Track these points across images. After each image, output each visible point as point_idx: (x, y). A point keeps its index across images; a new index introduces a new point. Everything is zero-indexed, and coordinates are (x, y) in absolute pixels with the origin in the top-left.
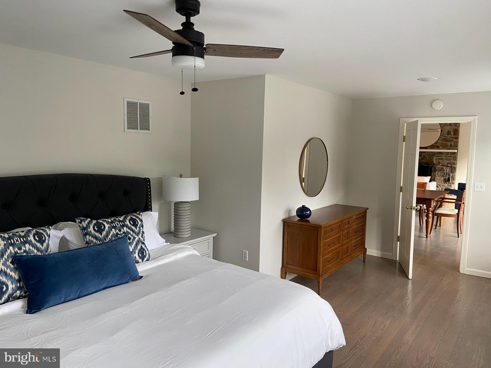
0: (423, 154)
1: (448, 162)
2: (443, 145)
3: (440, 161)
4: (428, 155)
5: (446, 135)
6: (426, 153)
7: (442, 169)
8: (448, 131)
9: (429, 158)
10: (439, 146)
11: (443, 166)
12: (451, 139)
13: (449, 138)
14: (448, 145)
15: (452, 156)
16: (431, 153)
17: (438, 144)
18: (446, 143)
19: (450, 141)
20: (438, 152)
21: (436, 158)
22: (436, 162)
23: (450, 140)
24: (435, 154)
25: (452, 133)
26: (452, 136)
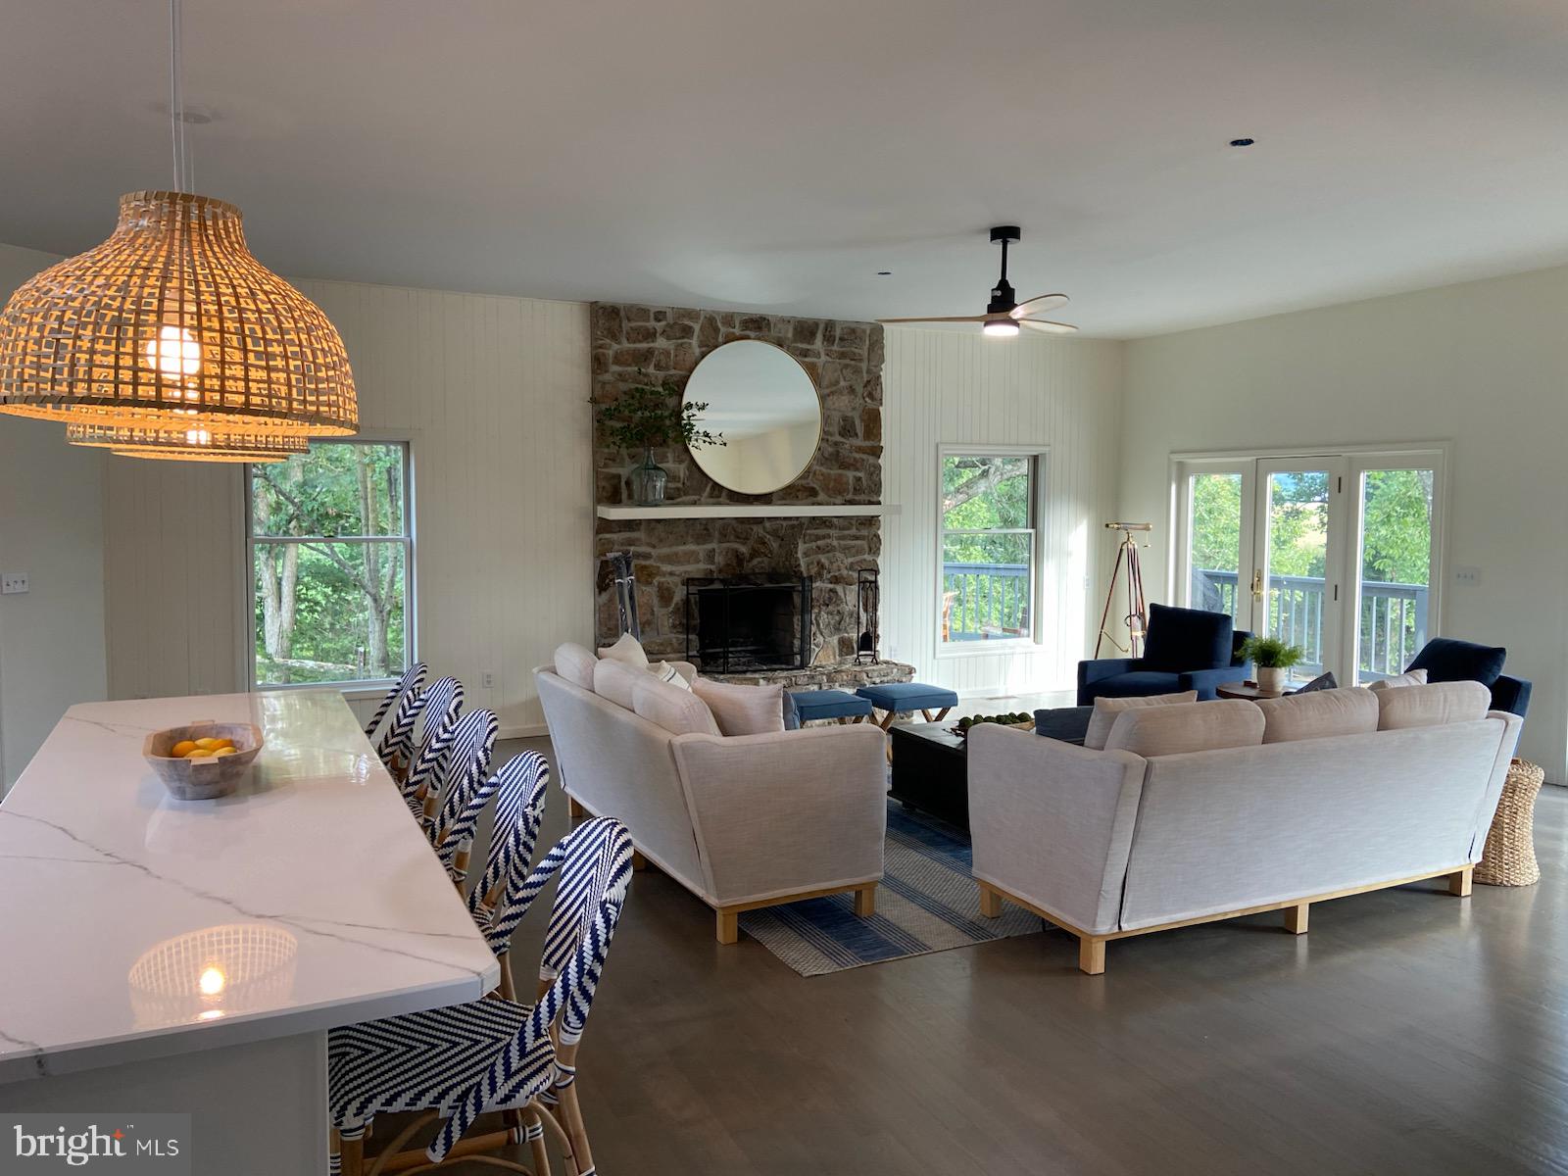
0: (755, 528)
1: (850, 560)
2: (832, 485)
3: (823, 559)
4: (775, 533)
5: (838, 438)
6: (767, 524)
7: (831, 594)
8: (845, 419)
9: (780, 546)
10: (817, 486)
11: (836, 580)
12: (857, 456)
13: (851, 451)
14: (847, 483)
15: (864, 532)
16: (785, 523)
17: (813, 482)
18: (840, 475)
19: (853, 465)
20: (813, 519)
21: (807, 545)
22: (809, 564)
23: (855, 461)
24: (801, 525)
25: (860, 428)
26: (859, 442)
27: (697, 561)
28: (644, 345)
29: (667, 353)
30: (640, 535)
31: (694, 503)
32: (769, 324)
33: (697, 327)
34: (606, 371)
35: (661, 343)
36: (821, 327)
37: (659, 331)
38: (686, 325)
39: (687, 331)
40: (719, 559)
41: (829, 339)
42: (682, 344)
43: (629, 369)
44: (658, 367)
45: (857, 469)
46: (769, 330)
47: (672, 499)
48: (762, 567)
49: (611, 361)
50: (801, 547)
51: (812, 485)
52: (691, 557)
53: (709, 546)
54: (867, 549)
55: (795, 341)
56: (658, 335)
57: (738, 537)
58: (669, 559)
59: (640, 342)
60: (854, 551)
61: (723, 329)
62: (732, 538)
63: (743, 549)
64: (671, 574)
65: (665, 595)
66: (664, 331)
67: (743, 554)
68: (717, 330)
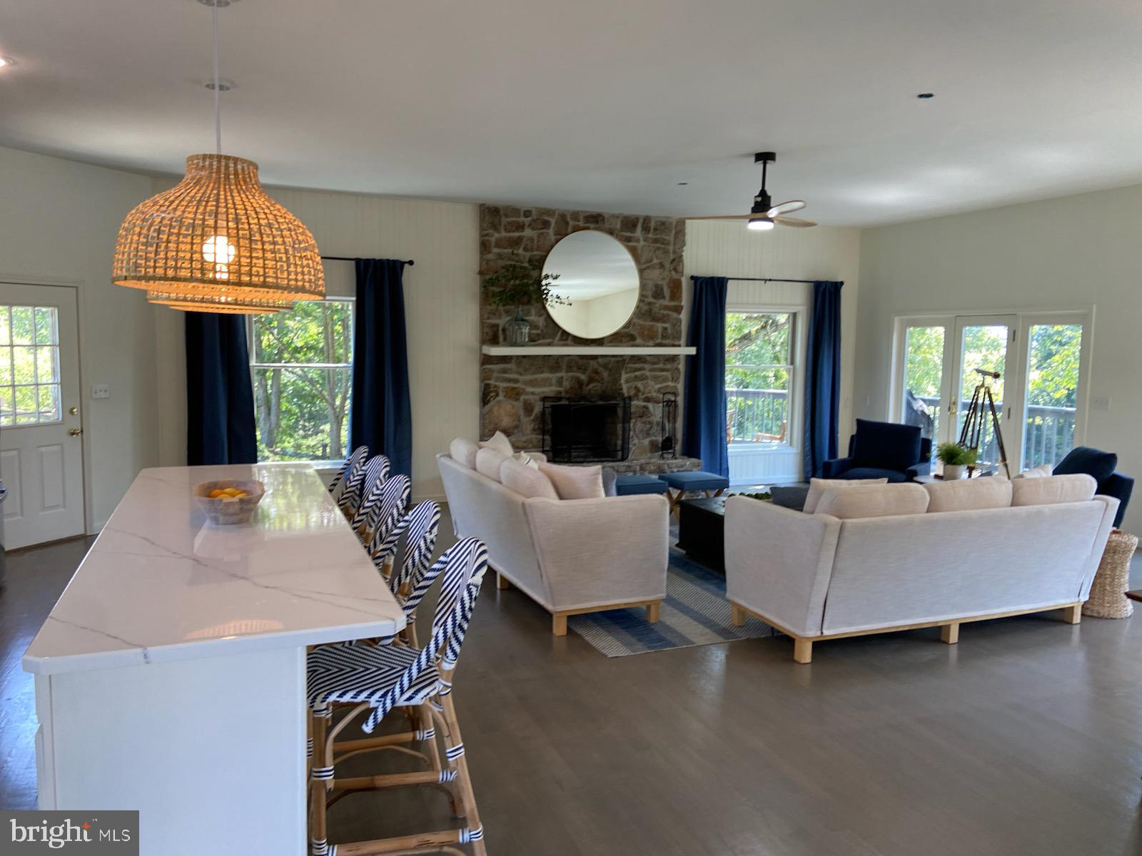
0: (592, 362)
1: (659, 386)
2: (646, 333)
3: (639, 384)
4: (605, 366)
5: (651, 300)
6: (600, 360)
7: (644, 409)
8: (657, 286)
9: (609, 375)
10: (635, 333)
11: (648, 400)
12: (666, 312)
13: (660, 309)
14: (657, 331)
15: (669, 366)
16: (613, 359)
17: (631, 331)
18: (652, 326)
19: (662, 319)
20: (633, 356)
21: (628, 375)
22: (629, 389)
23: (664, 316)
24: (624, 360)
25: (667, 292)
26: (666, 302)
27: (550, 385)
28: (516, 234)
29: (532, 240)
30: (512, 366)
31: (549, 345)
32: (603, 219)
33: (553, 221)
34: (490, 252)
35: (528, 233)
36: (641, 221)
37: (527, 224)
38: (545, 220)
39: (546, 224)
40: (567, 384)
41: (646, 229)
42: (542, 233)
43: (506, 251)
44: (526, 249)
45: (664, 322)
46: (604, 223)
47: (534, 341)
48: (596, 390)
49: (493, 244)
50: (624, 377)
51: (632, 333)
52: (546, 382)
53: (559, 375)
54: (671, 379)
55: (622, 231)
56: (526, 227)
57: (579, 369)
58: (532, 383)
59: (514, 231)
60: (661, 379)
61: (571, 223)
62: (575, 369)
63: (583, 377)
64: (533, 393)
65: (528, 408)
66: (530, 224)
67: (582, 380)
68: (567, 223)
